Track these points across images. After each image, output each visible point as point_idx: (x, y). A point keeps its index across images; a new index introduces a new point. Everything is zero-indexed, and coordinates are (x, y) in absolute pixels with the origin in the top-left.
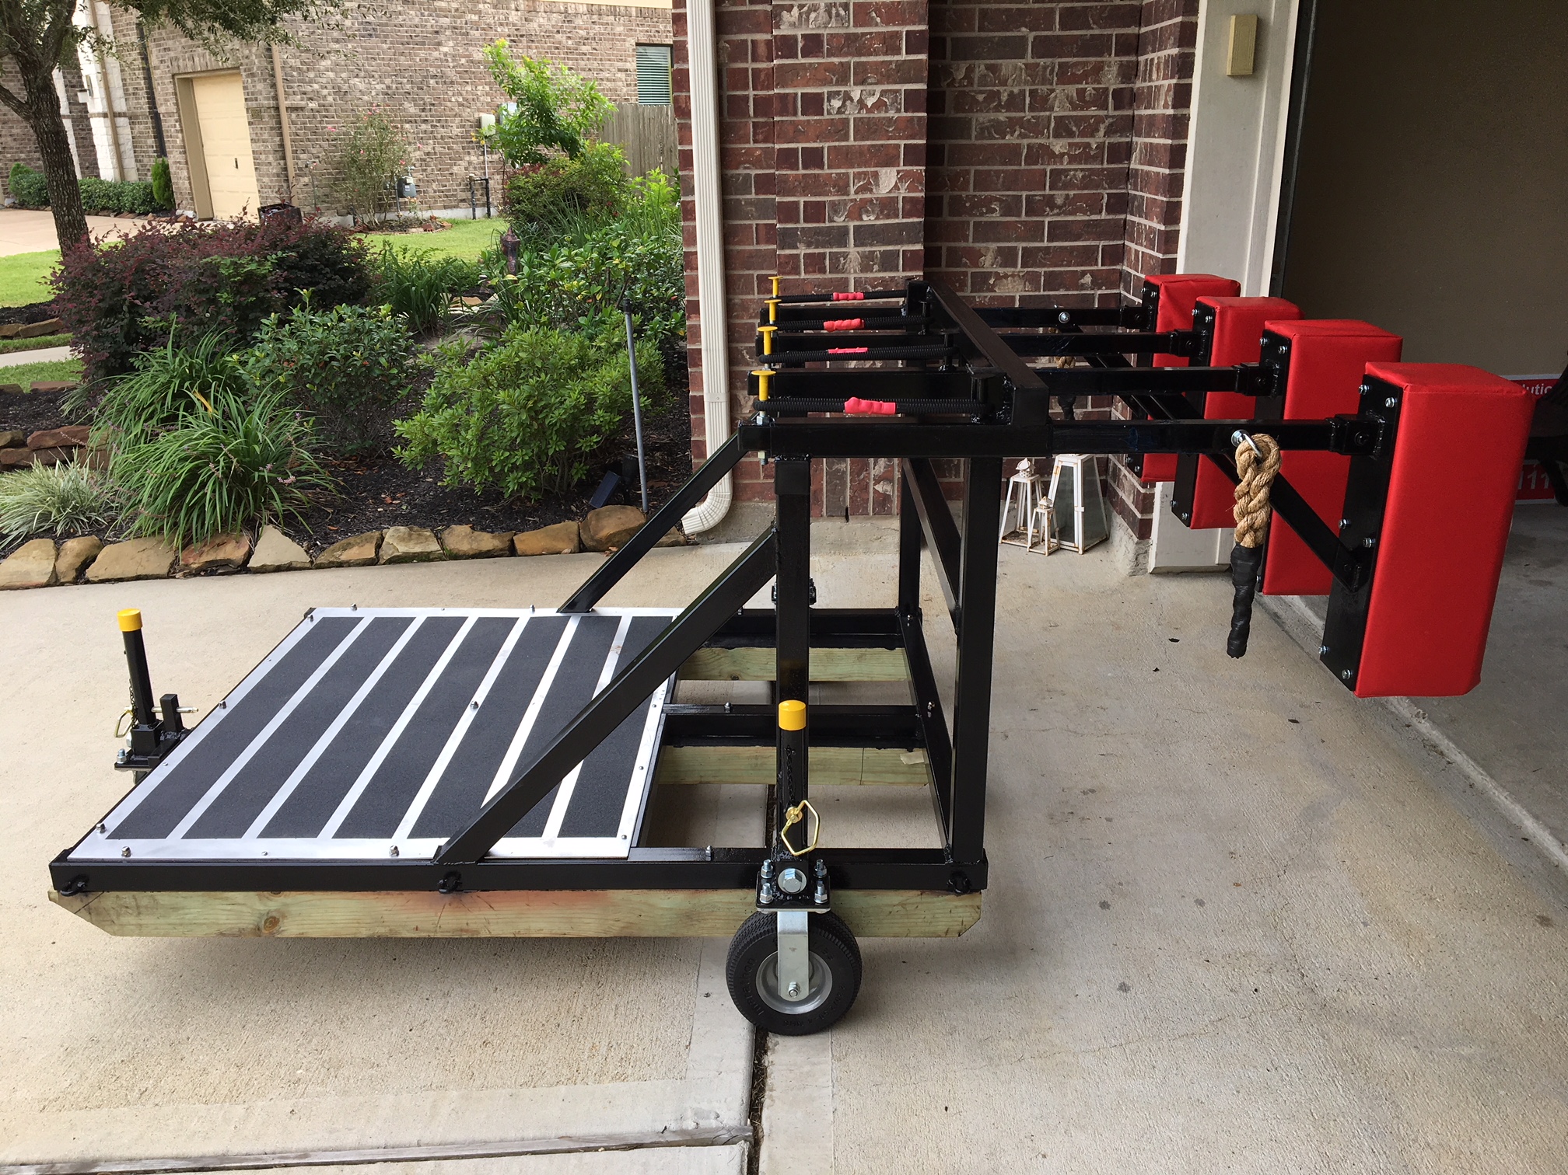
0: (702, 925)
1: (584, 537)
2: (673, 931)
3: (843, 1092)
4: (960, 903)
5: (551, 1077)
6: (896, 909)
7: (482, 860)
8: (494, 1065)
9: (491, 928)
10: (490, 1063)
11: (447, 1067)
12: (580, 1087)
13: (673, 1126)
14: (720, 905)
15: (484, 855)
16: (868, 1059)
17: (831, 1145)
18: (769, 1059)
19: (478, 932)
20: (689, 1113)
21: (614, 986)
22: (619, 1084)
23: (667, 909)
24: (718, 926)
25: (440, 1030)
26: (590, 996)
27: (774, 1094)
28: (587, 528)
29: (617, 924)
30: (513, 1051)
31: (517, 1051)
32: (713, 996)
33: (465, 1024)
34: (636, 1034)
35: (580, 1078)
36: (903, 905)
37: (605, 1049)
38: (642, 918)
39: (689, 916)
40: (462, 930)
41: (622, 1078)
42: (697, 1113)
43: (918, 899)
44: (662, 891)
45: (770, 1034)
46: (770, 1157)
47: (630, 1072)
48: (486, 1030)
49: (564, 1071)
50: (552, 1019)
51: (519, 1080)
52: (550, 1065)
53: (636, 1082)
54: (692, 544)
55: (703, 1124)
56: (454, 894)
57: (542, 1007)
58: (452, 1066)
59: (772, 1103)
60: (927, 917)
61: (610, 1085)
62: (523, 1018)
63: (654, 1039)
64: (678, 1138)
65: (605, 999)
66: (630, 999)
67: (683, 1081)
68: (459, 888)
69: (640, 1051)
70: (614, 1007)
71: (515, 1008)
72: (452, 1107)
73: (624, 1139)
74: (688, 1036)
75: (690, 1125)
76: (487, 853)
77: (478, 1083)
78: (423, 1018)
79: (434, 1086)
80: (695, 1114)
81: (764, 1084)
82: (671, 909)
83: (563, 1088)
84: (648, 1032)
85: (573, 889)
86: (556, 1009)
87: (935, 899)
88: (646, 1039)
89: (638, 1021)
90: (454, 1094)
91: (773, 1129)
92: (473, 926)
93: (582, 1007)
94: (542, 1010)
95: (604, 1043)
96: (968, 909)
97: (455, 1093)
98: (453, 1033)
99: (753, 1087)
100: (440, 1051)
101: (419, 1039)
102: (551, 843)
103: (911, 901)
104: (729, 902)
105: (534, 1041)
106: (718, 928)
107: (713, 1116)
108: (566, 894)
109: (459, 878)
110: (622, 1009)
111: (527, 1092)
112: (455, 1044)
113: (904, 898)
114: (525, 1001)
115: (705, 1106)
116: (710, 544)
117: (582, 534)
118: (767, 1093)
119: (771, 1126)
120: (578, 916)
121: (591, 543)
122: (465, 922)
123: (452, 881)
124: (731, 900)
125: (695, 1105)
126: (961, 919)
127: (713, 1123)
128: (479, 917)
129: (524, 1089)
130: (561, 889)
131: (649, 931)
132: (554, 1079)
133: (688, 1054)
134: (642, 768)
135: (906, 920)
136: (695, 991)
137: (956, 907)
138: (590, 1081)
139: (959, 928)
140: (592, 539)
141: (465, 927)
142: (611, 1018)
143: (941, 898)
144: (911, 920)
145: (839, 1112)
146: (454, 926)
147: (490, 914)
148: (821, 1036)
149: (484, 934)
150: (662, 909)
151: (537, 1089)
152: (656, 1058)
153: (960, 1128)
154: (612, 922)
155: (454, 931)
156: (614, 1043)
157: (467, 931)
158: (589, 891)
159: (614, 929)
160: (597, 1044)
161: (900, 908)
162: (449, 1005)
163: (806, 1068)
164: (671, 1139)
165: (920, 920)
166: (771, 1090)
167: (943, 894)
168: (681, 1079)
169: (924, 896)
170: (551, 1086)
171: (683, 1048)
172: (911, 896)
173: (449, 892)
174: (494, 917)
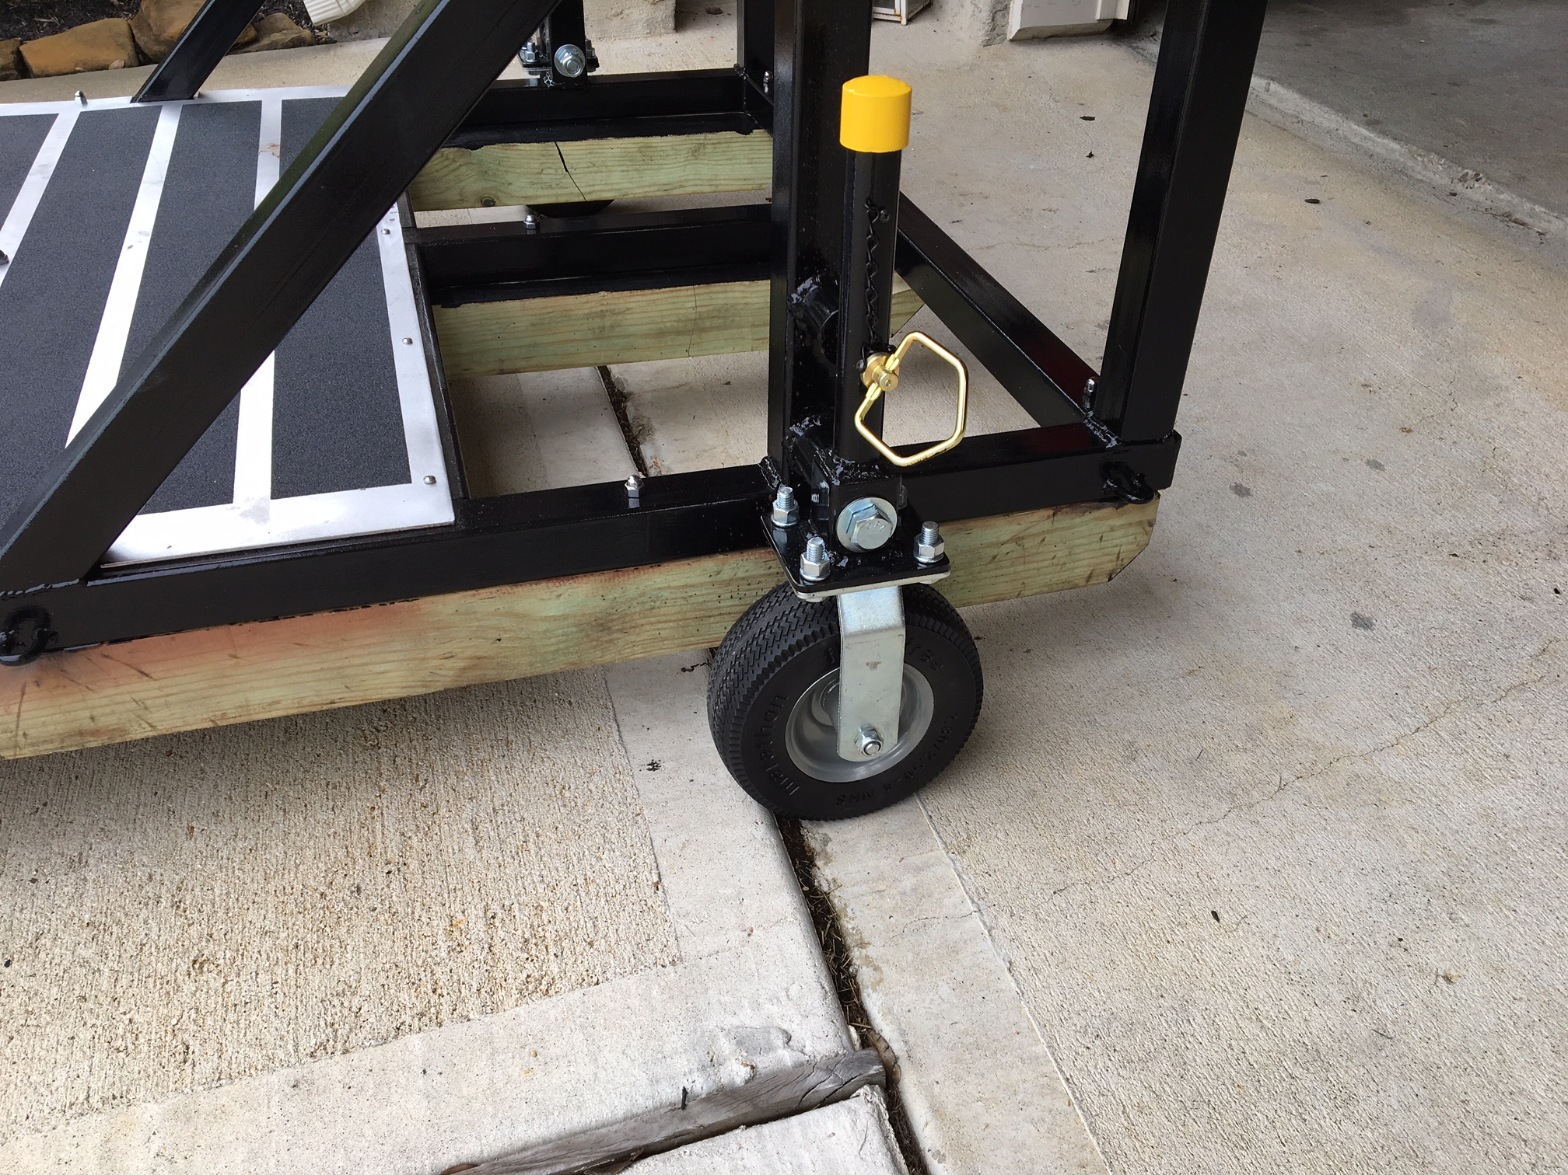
0: (632, 638)
1: (142, 40)
2: (573, 658)
3: (1004, 920)
4: (1117, 522)
5: (379, 1019)
6: (1005, 549)
7: (96, 572)
8: (232, 1016)
9: (155, 717)
10: (221, 1011)
11: (119, 1043)
12: (455, 1031)
13: (700, 1085)
14: (666, 594)
15: (101, 564)
16: (1013, 840)
17: (1042, 1048)
18: (825, 874)
19: (123, 731)
20: (725, 1046)
21: (453, 780)
22: (541, 1005)
23: (555, 618)
24: (664, 634)
25: (80, 950)
26: (408, 812)
27: (871, 951)
28: (143, 24)
29: (449, 663)
30: (269, 971)
31: (279, 970)
32: (667, 766)
33: (137, 925)
34: (537, 879)
35: (446, 1008)
36: (1018, 540)
37: (481, 925)
38: (503, 644)
39: (603, 626)
40: (81, 733)
41: (539, 987)
42: (743, 1041)
43: (1047, 525)
44: (544, 585)
45: (805, 823)
46: (936, 1110)
47: (554, 968)
48: (194, 931)
49: (404, 997)
50: (339, 878)
51: (303, 1042)
52: (365, 989)
53: (578, 993)
54: (326, 43)
55: (766, 1063)
56: (43, 660)
57: (309, 853)
58: (130, 1038)
59: (877, 976)
60: (1059, 554)
61: (521, 1010)
62: (271, 887)
63: (581, 881)
64: (722, 1116)
65: (443, 811)
66: (497, 803)
67: (680, 967)
68: (51, 644)
69: (560, 915)
70: (468, 826)
71: (247, 867)
72: (154, 1148)
73: (598, 1142)
74: (650, 860)
75: (736, 1073)
76: (106, 556)
77: (205, 1068)
78: (33, 929)
79: (95, 1100)
80: (740, 1043)
81: (838, 932)
82: (565, 617)
83: (414, 1042)
84: (562, 868)
85: (337, 608)
86: (341, 853)
87: (1078, 520)
88: (565, 886)
89: (532, 847)
90: (149, 1112)
91: (911, 1039)
92: (106, 721)
93: (398, 837)
94: (309, 860)
95: (475, 912)
96: (1132, 530)
97: (153, 1108)
98: (113, 952)
99: (825, 947)
100: (90, 1004)
101: (34, 982)
102: (259, 515)
103: (1034, 530)
104: (686, 586)
105: (311, 938)
106: (666, 639)
107: (779, 1041)
108: (323, 620)
109: (47, 620)
110: (486, 828)
111: (332, 1068)
112: (124, 981)
113: (1023, 527)
114: (266, 847)
115: (749, 1019)
116: (355, 40)
117: (137, 36)
118: (856, 954)
119: (903, 1033)
120: (357, 661)
121: (156, 48)
122: (87, 714)
123: (28, 632)
124: (690, 581)
125: (730, 1021)
126: (1116, 550)
127: (786, 1058)
128: (119, 698)
129: (323, 1063)
130: (307, 611)
131: (522, 666)
132: (387, 1025)
133: (665, 902)
134: (410, 342)
135: (1021, 568)
136: (624, 762)
137: (1112, 529)
138: (472, 1006)
139: (1110, 566)
140: (157, 40)
141: (88, 725)
142: (470, 853)
143: (1088, 516)
144: (1031, 566)
145: (1021, 966)
146: (61, 728)
147: (145, 689)
148: (902, 807)
149: (139, 732)
150: (545, 619)
151: (354, 1056)
152: (600, 924)
153: (1264, 952)
154: (437, 662)
155: (63, 738)
156: (495, 907)
157: (95, 733)
158: (376, 607)
159: (444, 674)
160: (460, 916)
161: (1012, 546)
162: (90, 885)
163: (908, 882)
164: (708, 1119)
165: (1045, 564)
166: (862, 945)
167: (1091, 509)
168: (673, 963)
169: (1059, 516)
170: (385, 1040)
171: (650, 891)
172: (1034, 522)
173: (28, 657)
174: (159, 693)
